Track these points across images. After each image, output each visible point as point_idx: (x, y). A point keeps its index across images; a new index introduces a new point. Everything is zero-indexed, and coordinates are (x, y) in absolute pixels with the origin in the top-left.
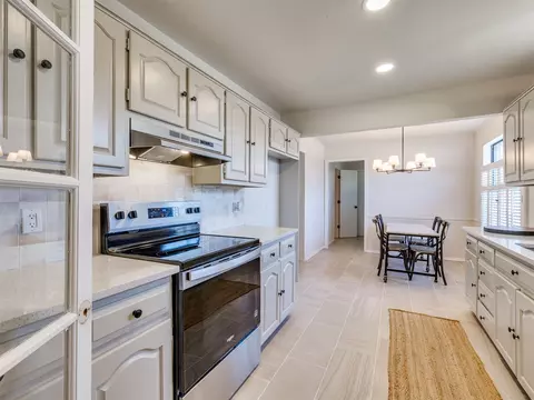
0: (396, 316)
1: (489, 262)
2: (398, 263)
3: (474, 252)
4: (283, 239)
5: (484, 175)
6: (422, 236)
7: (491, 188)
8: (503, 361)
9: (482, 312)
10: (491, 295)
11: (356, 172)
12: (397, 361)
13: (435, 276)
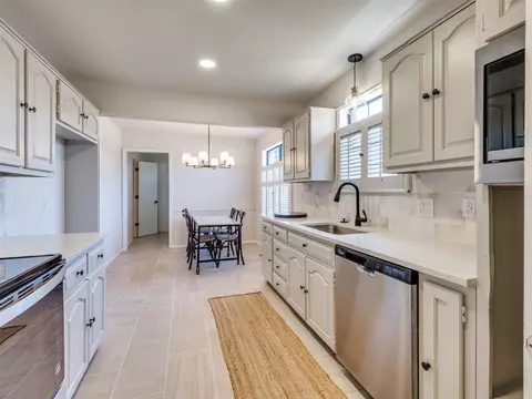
0: (216, 303)
1: (283, 241)
2: (205, 254)
3: (269, 233)
4: (91, 249)
5: (264, 174)
6: (221, 226)
7: (267, 185)
8: (293, 310)
9: (277, 279)
10: (284, 265)
11: (155, 165)
12: (229, 346)
13: (238, 259)
